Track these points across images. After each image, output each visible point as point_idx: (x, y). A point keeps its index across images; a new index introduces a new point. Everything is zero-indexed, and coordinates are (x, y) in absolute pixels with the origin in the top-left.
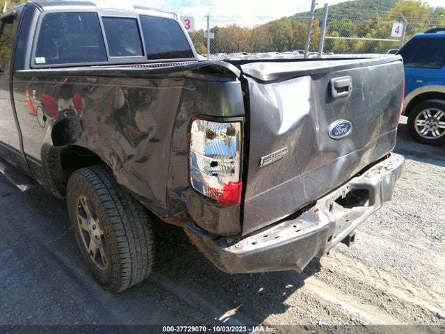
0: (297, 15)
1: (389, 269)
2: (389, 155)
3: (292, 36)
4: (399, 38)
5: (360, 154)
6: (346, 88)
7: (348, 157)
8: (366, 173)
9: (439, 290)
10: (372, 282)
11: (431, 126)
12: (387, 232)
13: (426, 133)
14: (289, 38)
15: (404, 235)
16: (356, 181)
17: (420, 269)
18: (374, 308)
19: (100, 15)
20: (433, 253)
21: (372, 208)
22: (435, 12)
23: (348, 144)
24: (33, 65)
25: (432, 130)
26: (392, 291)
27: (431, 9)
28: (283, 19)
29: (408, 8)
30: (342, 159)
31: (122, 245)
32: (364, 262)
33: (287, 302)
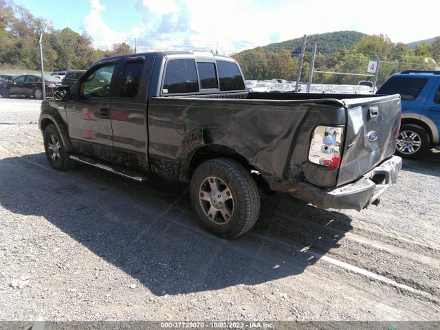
0: (270, 45)
1: (395, 228)
2: (392, 157)
3: (266, 64)
4: (374, 74)
5: (381, 152)
6: (376, 113)
7: (376, 153)
8: (382, 165)
9: (428, 238)
10: (387, 234)
11: (408, 144)
12: (389, 210)
13: (403, 150)
14: (263, 67)
15: (401, 212)
16: (377, 169)
17: (414, 229)
18: (391, 246)
19: (196, 61)
20: (421, 221)
21: (387, 185)
22: (397, 47)
23: (376, 145)
24: (162, 94)
25: (408, 147)
26: (399, 238)
27: (392, 44)
28: (258, 49)
29: (372, 43)
30: (373, 153)
31: (247, 199)
32: (379, 225)
33: (339, 242)
